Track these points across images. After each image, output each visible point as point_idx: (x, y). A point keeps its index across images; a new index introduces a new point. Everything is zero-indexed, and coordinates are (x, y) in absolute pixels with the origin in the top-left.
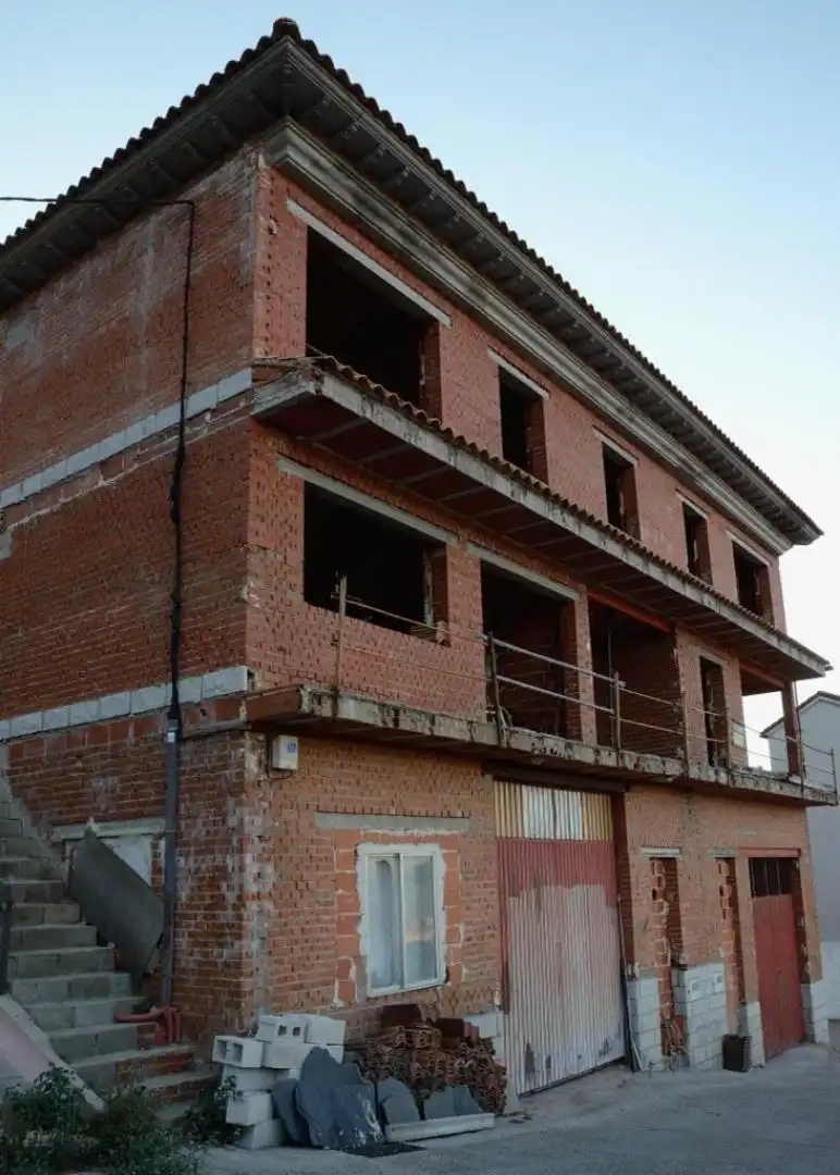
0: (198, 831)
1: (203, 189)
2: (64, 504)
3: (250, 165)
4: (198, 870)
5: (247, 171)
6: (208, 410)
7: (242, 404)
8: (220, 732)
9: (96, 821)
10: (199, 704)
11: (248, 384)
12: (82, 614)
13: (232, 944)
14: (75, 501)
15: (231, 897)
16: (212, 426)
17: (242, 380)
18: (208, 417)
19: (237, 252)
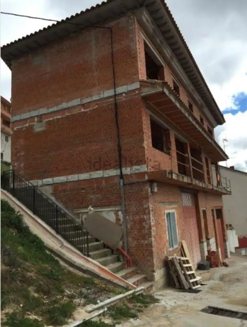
0: (133, 209)
1: (113, 24)
2: (67, 116)
3: (131, 19)
4: (134, 220)
5: (130, 21)
6: (124, 93)
7: (137, 92)
8: (138, 183)
9: (92, 207)
10: (130, 175)
11: (138, 86)
12: (80, 148)
13: (148, 239)
14: (73, 115)
15: (147, 226)
16: (125, 97)
17: (137, 85)
18: (124, 95)
19: (130, 47)
